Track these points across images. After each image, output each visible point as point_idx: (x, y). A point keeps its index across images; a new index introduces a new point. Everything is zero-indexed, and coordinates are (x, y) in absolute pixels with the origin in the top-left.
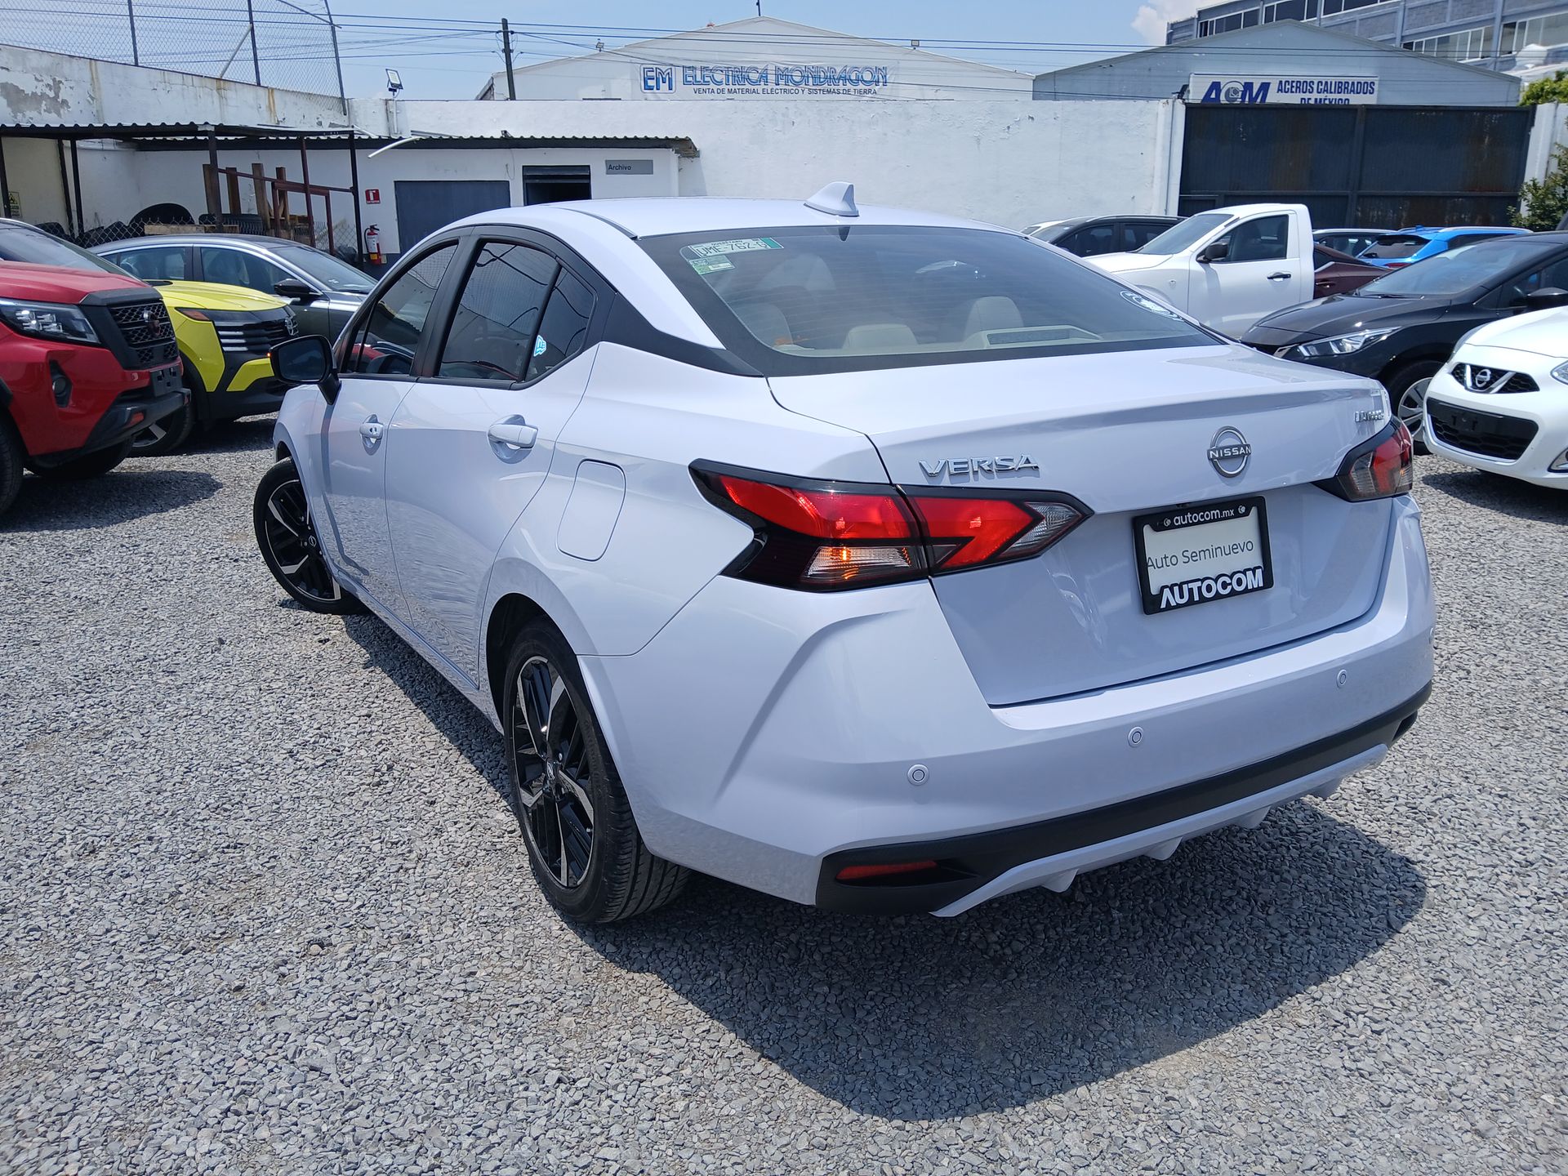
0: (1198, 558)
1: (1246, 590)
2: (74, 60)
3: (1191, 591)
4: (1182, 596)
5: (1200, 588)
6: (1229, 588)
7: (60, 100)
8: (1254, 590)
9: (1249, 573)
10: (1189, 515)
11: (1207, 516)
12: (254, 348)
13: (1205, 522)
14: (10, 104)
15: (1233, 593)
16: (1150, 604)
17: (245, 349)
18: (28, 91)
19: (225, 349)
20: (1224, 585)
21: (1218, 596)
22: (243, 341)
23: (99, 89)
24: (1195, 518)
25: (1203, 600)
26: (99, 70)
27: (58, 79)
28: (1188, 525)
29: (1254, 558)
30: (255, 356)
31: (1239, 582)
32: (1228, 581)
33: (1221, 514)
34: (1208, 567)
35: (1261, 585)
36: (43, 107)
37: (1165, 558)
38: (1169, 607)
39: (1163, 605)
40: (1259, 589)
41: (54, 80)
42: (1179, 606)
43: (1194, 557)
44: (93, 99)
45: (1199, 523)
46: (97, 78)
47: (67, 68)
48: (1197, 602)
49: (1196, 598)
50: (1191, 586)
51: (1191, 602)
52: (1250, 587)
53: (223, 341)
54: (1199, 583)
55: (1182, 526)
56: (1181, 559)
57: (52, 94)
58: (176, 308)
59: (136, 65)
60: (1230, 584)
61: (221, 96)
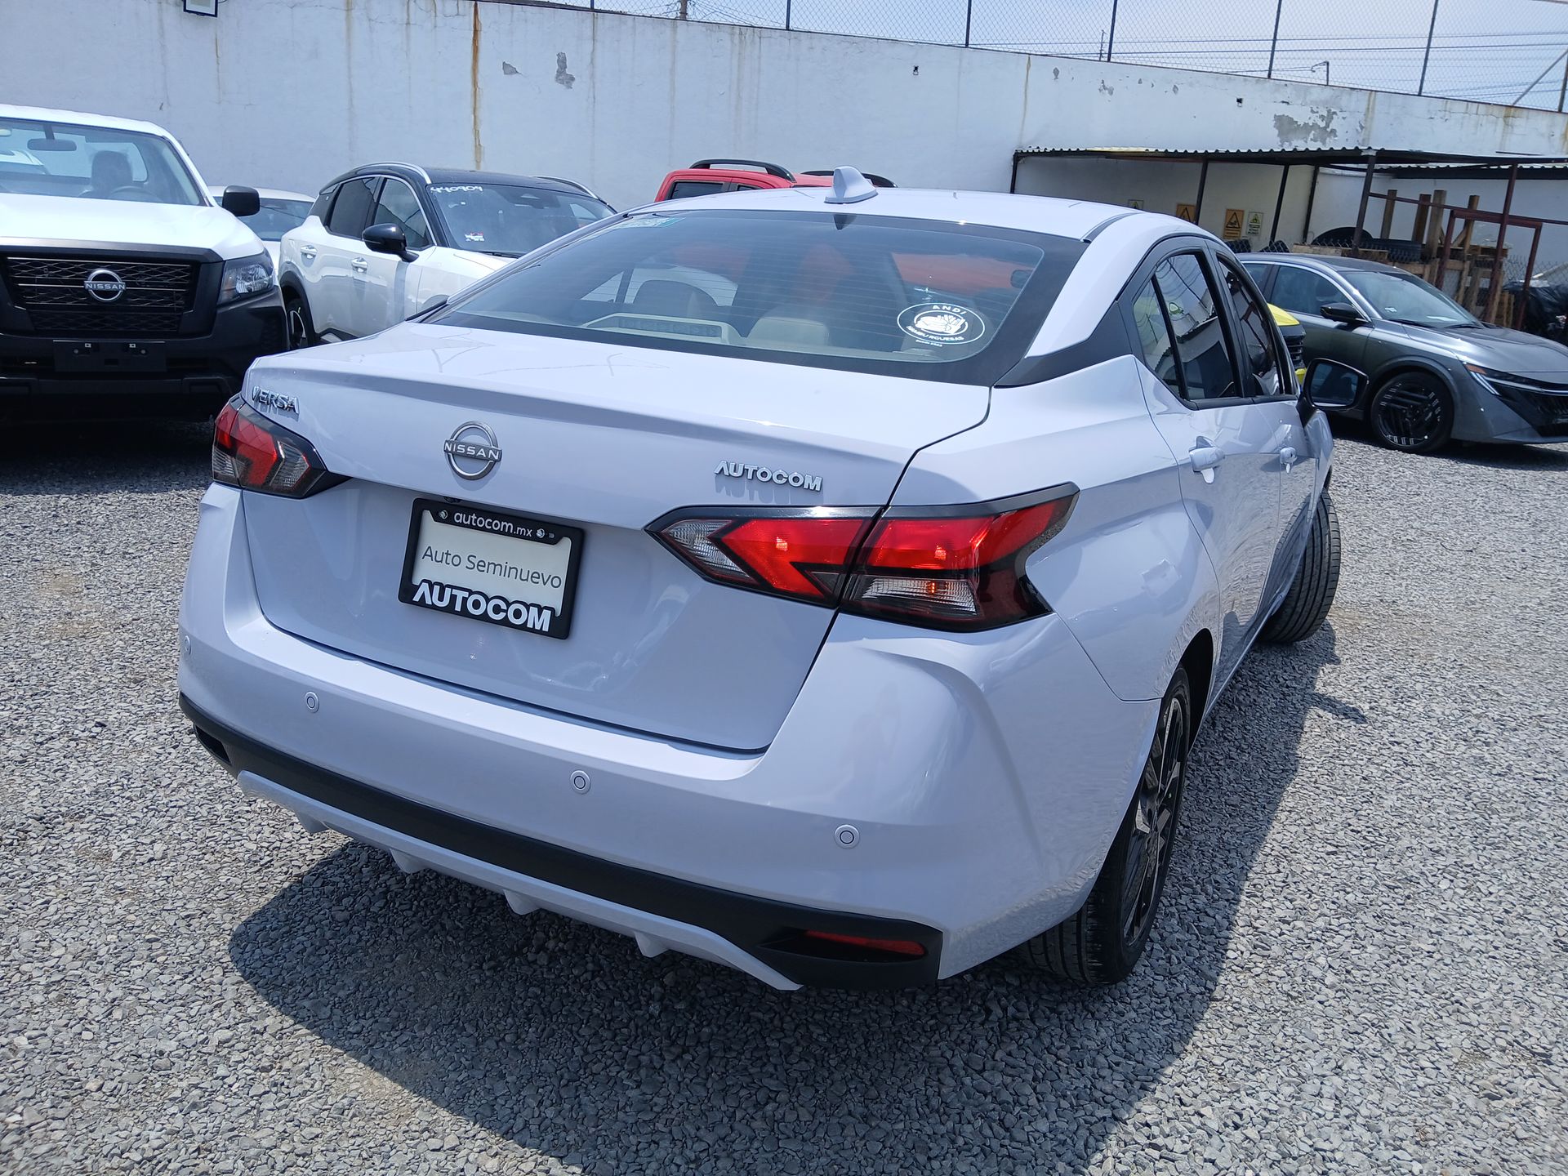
0: (485, 569)
1: (523, 627)
2: (1355, 92)
3: (453, 598)
4: (441, 598)
5: (465, 600)
6: (502, 616)
7: (1329, 130)
8: (533, 630)
9: (534, 611)
10: (474, 517)
11: (496, 525)
13: (491, 531)
14: (1279, 135)
15: (505, 622)
16: (407, 591)
18: (1301, 123)
20: (497, 609)
21: (485, 617)
23: (1372, 118)
24: (481, 522)
25: (464, 613)
26: (1377, 101)
27: (1333, 110)
28: (470, 526)
29: (555, 598)
31: (517, 614)
32: (504, 606)
33: (515, 529)
34: (492, 584)
35: (546, 629)
36: (1311, 136)
37: (447, 554)
38: (422, 603)
39: (417, 598)
40: (540, 632)
41: (1329, 111)
42: (433, 607)
43: (481, 566)
44: (1362, 127)
45: (484, 529)
46: (1373, 109)
47: (1345, 100)
48: (457, 613)
49: (458, 608)
50: (455, 592)
51: (450, 609)
52: (530, 625)
54: (466, 594)
55: (462, 525)
56: (465, 562)
57: (1322, 124)
59: (1419, 95)
60: (504, 611)
61: (1506, 124)
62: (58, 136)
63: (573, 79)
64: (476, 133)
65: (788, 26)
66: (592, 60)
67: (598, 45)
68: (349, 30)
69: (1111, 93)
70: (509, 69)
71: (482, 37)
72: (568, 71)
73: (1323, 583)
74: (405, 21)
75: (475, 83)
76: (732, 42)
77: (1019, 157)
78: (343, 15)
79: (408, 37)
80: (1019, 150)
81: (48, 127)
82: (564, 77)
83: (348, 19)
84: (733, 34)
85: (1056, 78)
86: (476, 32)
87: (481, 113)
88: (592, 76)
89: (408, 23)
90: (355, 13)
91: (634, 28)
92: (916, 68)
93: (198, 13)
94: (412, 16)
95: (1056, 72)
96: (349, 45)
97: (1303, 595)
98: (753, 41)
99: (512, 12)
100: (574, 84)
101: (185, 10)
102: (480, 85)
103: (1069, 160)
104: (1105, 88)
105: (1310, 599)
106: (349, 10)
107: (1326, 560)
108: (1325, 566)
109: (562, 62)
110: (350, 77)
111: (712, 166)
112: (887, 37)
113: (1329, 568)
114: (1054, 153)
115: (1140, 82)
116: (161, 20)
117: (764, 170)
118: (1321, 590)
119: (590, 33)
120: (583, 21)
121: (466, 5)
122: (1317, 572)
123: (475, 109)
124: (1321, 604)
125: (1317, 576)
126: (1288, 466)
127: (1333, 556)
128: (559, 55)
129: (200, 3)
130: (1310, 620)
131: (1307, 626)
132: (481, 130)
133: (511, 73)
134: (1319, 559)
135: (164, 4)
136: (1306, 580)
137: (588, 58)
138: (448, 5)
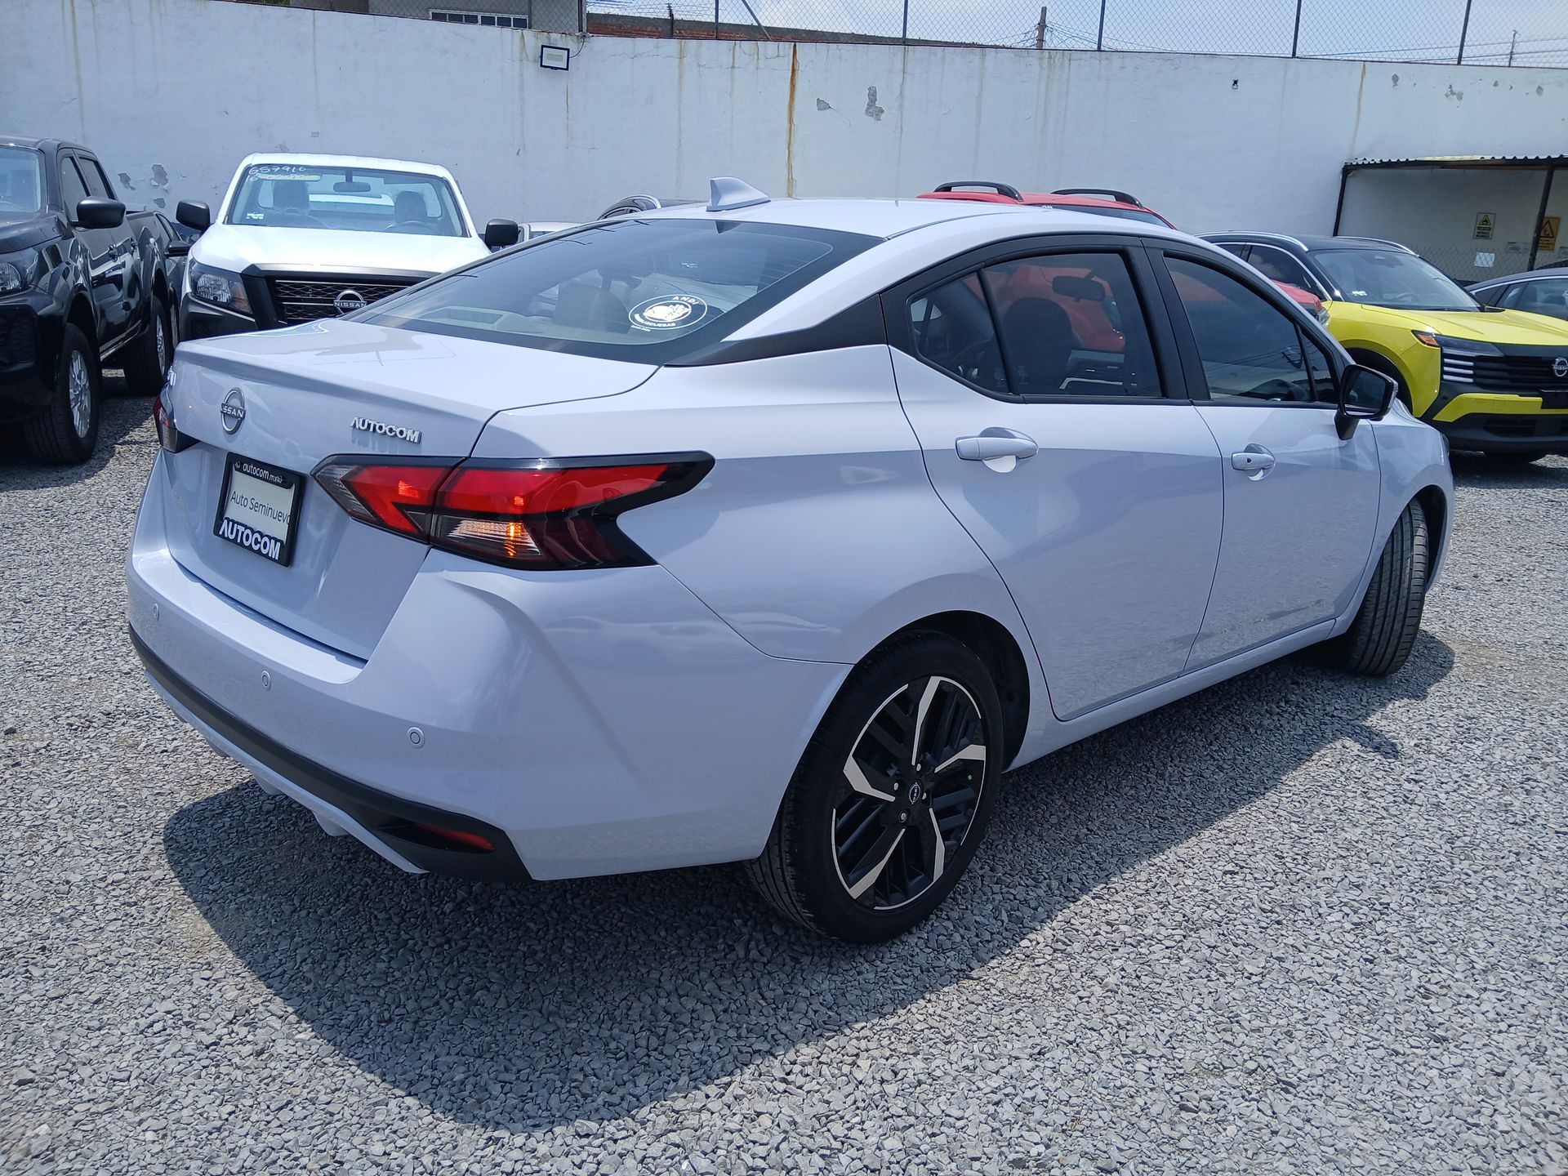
0: (258, 509)
1: (267, 556)
3: (237, 532)
4: (232, 532)
5: (242, 533)
6: (258, 546)
8: (271, 558)
9: (273, 541)
10: (252, 467)
11: (261, 473)
12: (1480, 380)
15: (259, 552)
16: (218, 526)
17: (1471, 380)
19: (1445, 377)
22: (1471, 372)
24: (254, 471)
25: (241, 543)
28: (250, 475)
29: (284, 533)
30: (1480, 389)
31: (265, 545)
32: (260, 539)
33: (269, 477)
34: (259, 521)
35: (276, 557)
37: (242, 497)
38: (223, 536)
39: (221, 532)
40: (274, 560)
42: (228, 539)
43: (255, 507)
45: (256, 477)
48: (238, 544)
49: (239, 540)
50: (239, 527)
51: (234, 541)
52: (270, 554)
53: (1446, 369)
54: (243, 529)
55: (247, 474)
56: (249, 504)
58: (1413, 331)
60: (259, 543)
62: (355, 179)
63: (882, 111)
64: (790, 167)
65: (1099, 47)
66: (901, 94)
67: (908, 77)
68: (681, 76)
69: (1460, 97)
70: (822, 105)
71: (799, 75)
72: (877, 104)
73: (1401, 609)
74: (730, 65)
75: (791, 120)
77: (1348, 170)
78: (676, 61)
79: (732, 81)
80: (1349, 162)
81: (349, 172)
82: (874, 109)
83: (681, 66)
84: (1041, 59)
85: (1396, 85)
86: (793, 71)
87: (795, 148)
88: (901, 107)
89: (733, 67)
90: (686, 61)
91: (943, 58)
92: (1236, 82)
93: (552, 68)
94: (736, 60)
95: (1395, 79)
96: (680, 89)
97: (1378, 622)
98: (1062, 64)
99: (828, 50)
100: (883, 116)
101: (542, 66)
102: (795, 120)
103: (1408, 172)
104: (1452, 93)
105: (1387, 627)
106: (681, 58)
107: (1406, 585)
108: (1404, 592)
109: (873, 95)
110: (680, 120)
111: (953, 189)
112: (1205, 51)
113: (1409, 593)
114: (1389, 165)
115: (1496, 84)
116: (521, 76)
117: (995, 191)
118: (1400, 617)
119: (900, 66)
120: (894, 55)
121: (786, 47)
122: (1395, 597)
123: (789, 144)
124: (1401, 633)
125: (1394, 602)
126: (1261, 473)
127: (1415, 582)
128: (870, 89)
129: (554, 58)
130: (1390, 650)
131: (1388, 656)
132: (794, 164)
133: (825, 109)
134: (1397, 584)
135: (525, 62)
136: (1382, 606)
137: (897, 91)
138: (771, 47)
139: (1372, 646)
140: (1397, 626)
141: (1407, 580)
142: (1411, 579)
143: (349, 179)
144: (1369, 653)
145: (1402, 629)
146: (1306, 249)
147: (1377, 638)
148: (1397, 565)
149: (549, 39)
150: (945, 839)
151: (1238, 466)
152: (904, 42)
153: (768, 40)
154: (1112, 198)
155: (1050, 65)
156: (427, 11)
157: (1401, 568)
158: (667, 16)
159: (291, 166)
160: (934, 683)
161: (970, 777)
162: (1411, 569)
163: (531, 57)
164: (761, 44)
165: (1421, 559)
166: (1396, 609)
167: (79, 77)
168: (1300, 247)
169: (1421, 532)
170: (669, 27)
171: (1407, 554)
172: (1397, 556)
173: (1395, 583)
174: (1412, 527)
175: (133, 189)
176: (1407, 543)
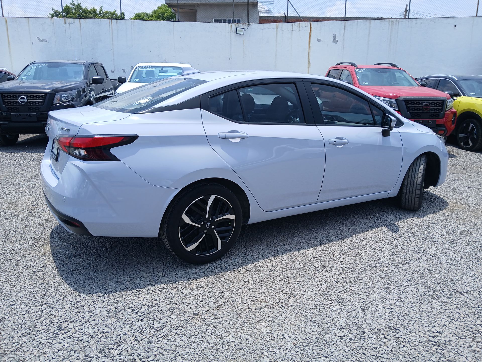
9: (55, 156)
16: (51, 153)
63: (338, 41)
64: (309, 59)
66: (344, 35)
67: (346, 30)
68: (277, 34)
70: (319, 40)
71: (312, 32)
72: (336, 39)
73: (414, 189)
74: (291, 30)
75: (309, 45)
76: (389, 24)
78: (276, 30)
79: (292, 34)
81: (163, 67)
82: (335, 41)
83: (277, 31)
84: (389, 22)
86: (310, 30)
87: (310, 54)
88: (344, 40)
89: (292, 30)
90: (279, 29)
91: (357, 24)
92: (455, 26)
93: (239, 34)
94: (293, 28)
96: (277, 38)
97: (408, 193)
98: (396, 24)
99: (321, 24)
100: (338, 43)
101: (236, 34)
102: (311, 46)
105: (411, 195)
106: (277, 29)
107: (416, 182)
108: (415, 184)
109: (335, 36)
110: (276, 47)
113: (416, 184)
116: (231, 37)
117: (350, 64)
119: (343, 27)
120: (342, 24)
121: (308, 23)
122: (412, 186)
123: (309, 53)
124: (415, 197)
125: (412, 187)
126: (343, 145)
127: (419, 181)
128: (334, 35)
129: (240, 31)
130: (413, 202)
131: (413, 204)
132: (310, 58)
133: (320, 41)
134: (413, 181)
135: (232, 33)
136: (408, 188)
137: (342, 35)
138: (303, 24)
139: (407, 201)
140: (414, 195)
141: (416, 180)
142: (417, 180)
143: (162, 69)
144: (407, 203)
145: (415, 196)
146: (457, 80)
147: (408, 198)
148: (413, 176)
149: (239, 26)
150: (221, 239)
151: (330, 143)
152: (345, 19)
153: (303, 22)
154: (390, 65)
155: (392, 24)
156: (213, 19)
157: (414, 177)
158: (284, 16)
159: (148, 66)
160: (213, 197)
161: (230, 223)
162: (418, 177)
163: (234, 32)
164: (301, 23)
165: (421, 174)
166: (413, 190)
167: (113, 44)
168: (455, 79)
169: (422, 166)
170: (284, 19)
171: (417, 172)
172: (413, 173)
173: (412, 181)
174: (420, 164)
175: (126, 73)
176: (417, 169)
